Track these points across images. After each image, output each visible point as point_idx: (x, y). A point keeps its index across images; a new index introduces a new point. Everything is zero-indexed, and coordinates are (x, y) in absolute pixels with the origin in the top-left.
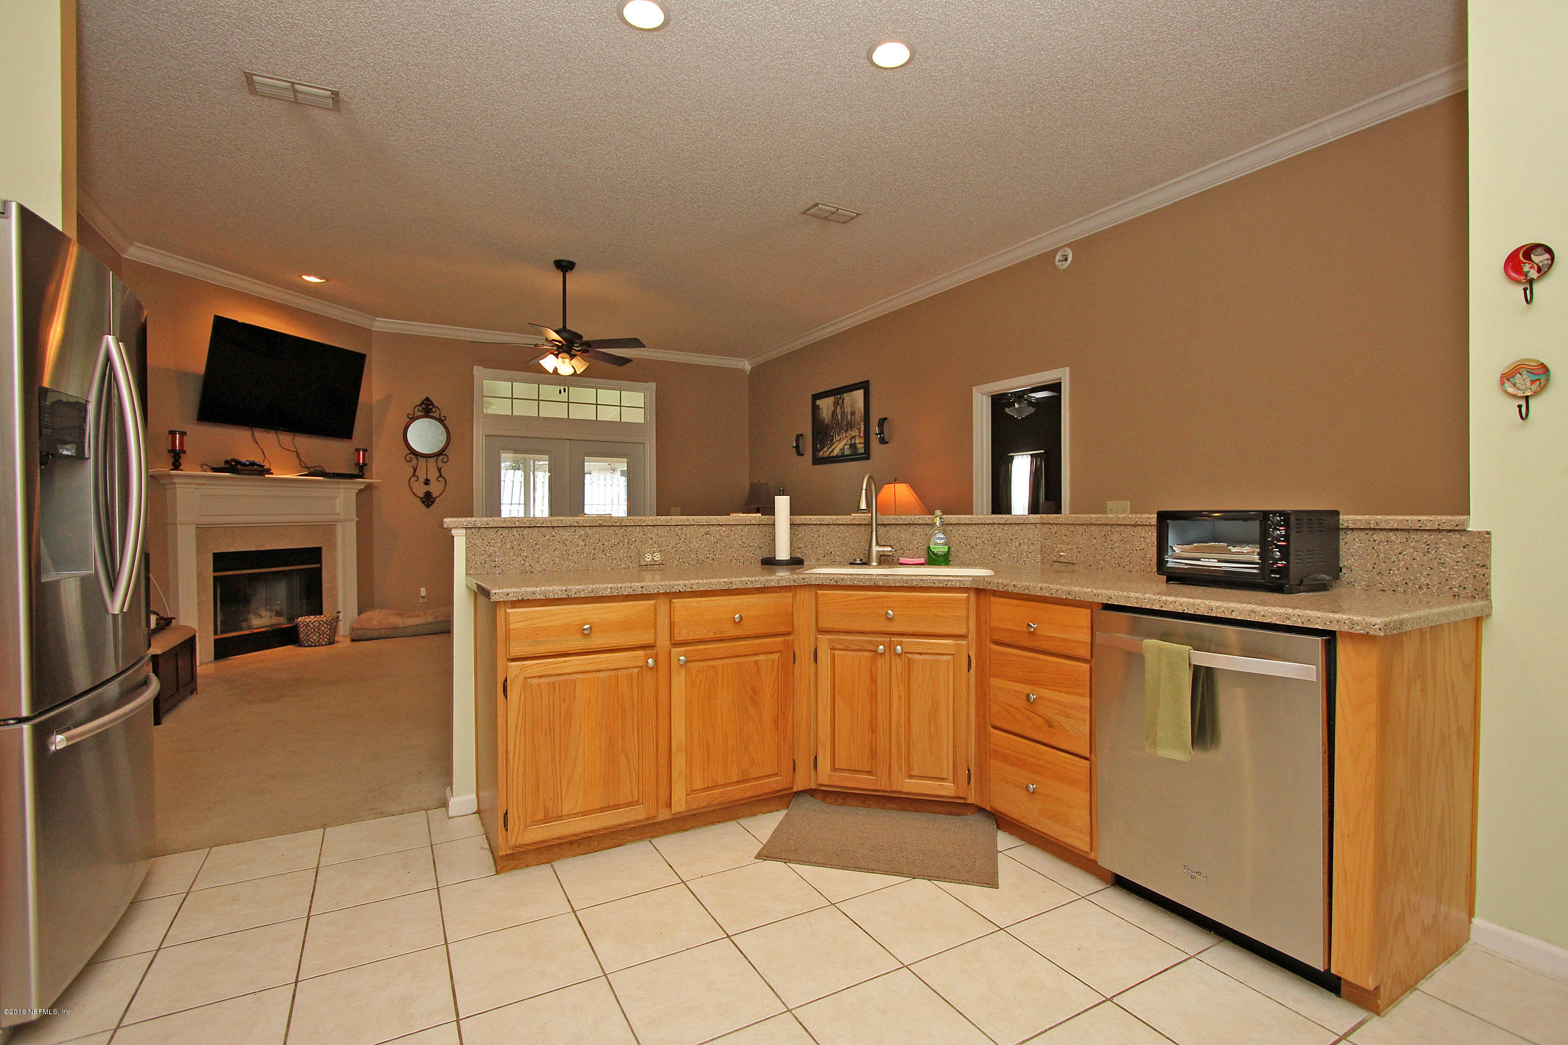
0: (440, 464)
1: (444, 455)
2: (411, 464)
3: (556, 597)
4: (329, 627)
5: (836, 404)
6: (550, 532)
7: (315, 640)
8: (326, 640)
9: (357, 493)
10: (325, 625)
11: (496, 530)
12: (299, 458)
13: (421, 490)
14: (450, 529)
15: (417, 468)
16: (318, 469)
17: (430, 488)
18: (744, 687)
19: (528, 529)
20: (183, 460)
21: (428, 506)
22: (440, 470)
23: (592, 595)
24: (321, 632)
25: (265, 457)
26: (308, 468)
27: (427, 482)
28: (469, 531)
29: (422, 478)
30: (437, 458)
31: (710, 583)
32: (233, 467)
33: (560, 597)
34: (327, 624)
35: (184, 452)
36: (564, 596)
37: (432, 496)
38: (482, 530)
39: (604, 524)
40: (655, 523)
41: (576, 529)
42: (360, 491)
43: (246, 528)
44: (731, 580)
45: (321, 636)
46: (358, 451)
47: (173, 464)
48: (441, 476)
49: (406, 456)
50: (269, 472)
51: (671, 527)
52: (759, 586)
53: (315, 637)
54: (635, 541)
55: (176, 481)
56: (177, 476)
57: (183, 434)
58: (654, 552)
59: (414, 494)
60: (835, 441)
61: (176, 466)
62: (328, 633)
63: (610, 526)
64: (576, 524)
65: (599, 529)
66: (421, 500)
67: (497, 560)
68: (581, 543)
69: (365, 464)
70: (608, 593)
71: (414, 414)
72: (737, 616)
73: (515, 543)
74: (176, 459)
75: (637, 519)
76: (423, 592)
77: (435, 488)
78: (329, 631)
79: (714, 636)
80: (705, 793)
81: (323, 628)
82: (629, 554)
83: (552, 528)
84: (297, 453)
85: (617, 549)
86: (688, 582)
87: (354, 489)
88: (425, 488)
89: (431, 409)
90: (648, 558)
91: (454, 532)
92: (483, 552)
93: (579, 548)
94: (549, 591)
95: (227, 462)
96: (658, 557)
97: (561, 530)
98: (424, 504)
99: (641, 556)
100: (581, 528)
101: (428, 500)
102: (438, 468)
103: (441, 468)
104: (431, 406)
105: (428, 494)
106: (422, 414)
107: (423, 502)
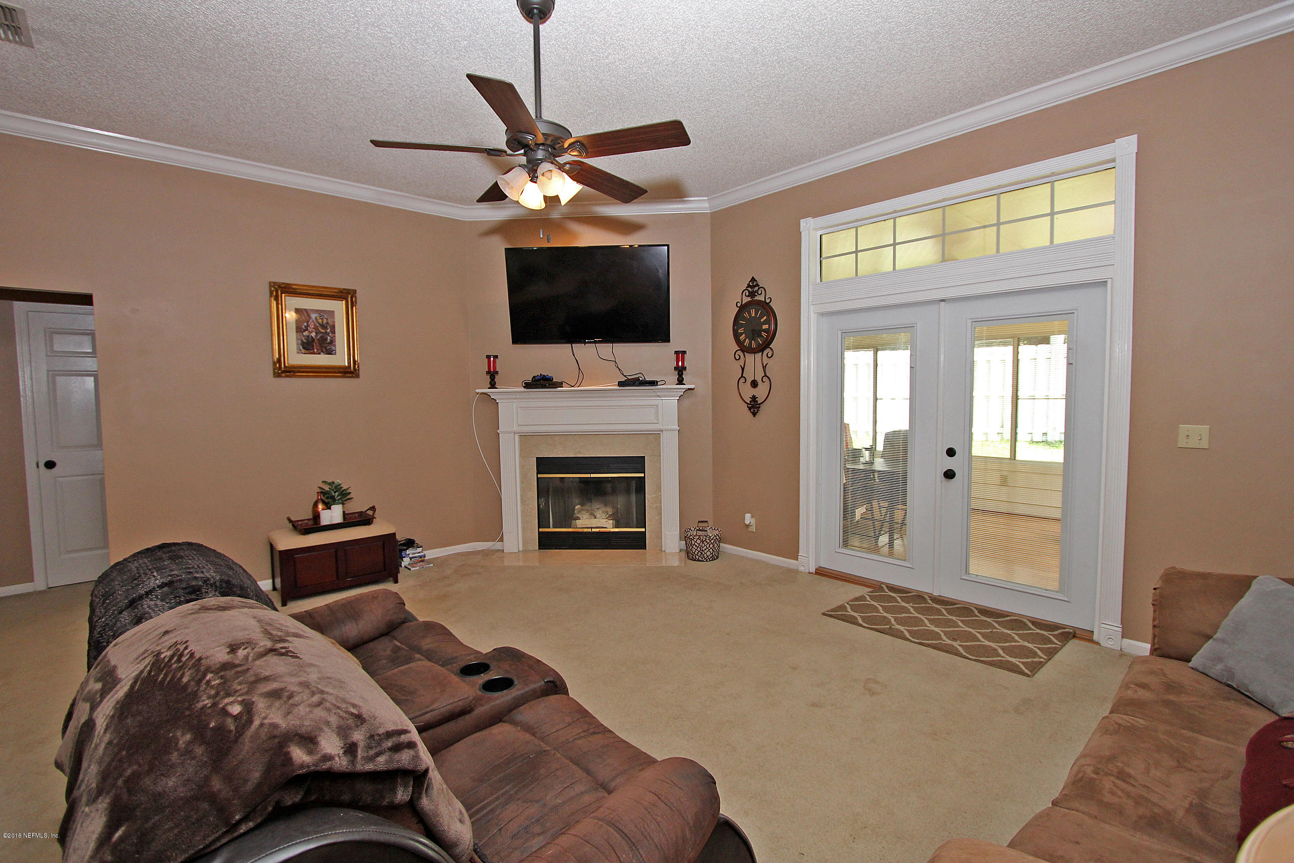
0: (766, 361)
1: (769, 348)
2: (740, 362)
9: (677, 400)
12: (617, 367)
13: (748, 392)
15: (745, 366)
16: (637, 377)
17: (756, 392)
21: (754, 414)
22: (765, 368)
27: (753, 384)
29: (750, 380)
30: (762, 353)
35: (497, 373)
37: (758, 402)
43: (566, 436)
46: (676, 353)
47: (490, 383)
48: (766, 376)
49: (736, 352)
56: (495, 393)
57: (497, 357)
59: (742, 398)
61: (493, 385)
66: (748, 407)
69: (684, 368)
71: (742, 301)
74: (492, 378)
76: (748, 518)
77: (761, 392)
84: (615, 362)
88: (752, 392)
89: (757, 291)
98: (751, 412)
101: (754, 406)
102: (763, 365)
103: (766, 365)
104: (756, 288)
105: (754, 398)
106: (749, 299)
107: (750, 409)
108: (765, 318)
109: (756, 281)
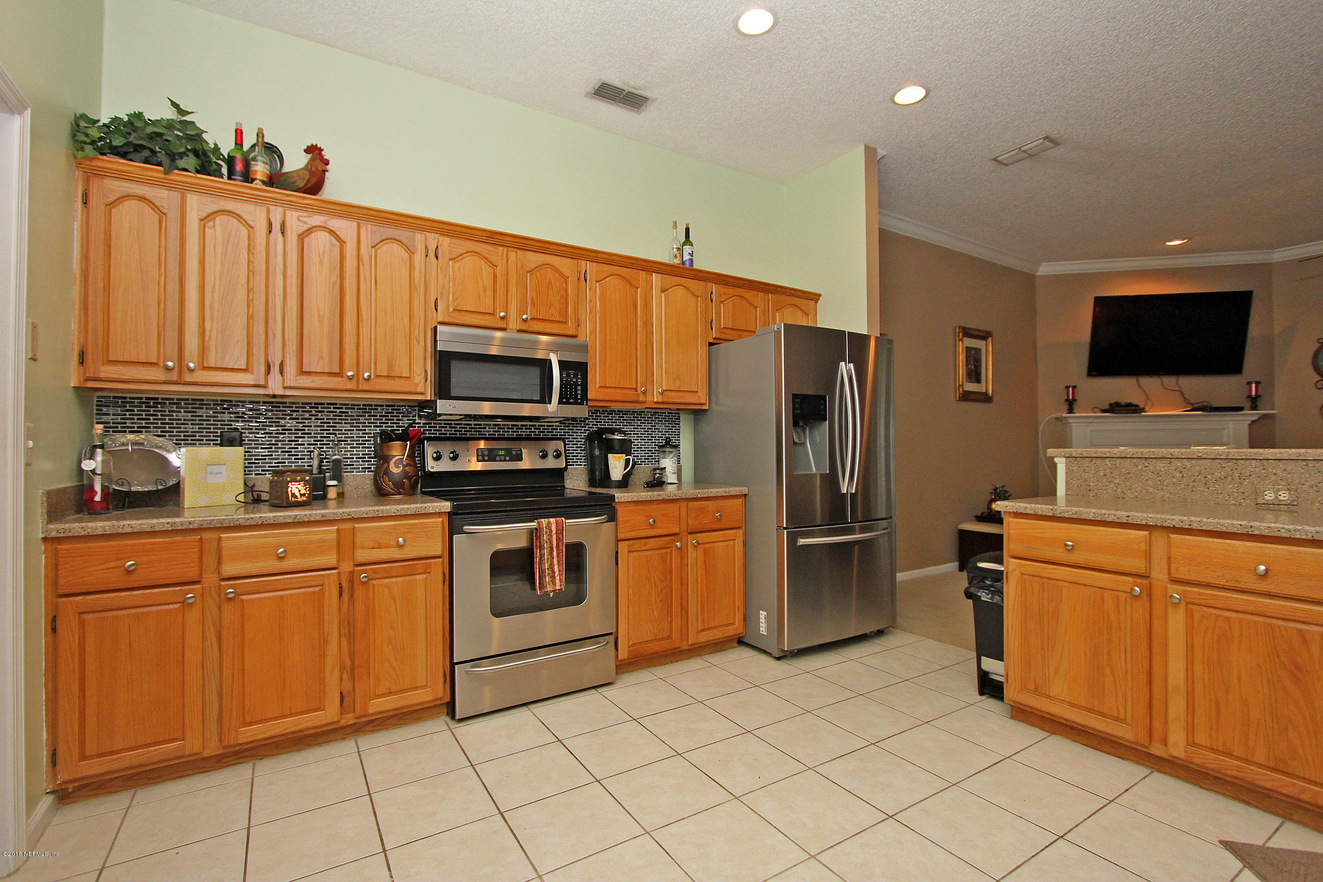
3: (1044, 514)
6: (1142, 462)
9: (1249, 424)
11: (1090, 459)
12: (1185, 397)
14: (1053, 458)
16: (1204, 404)
18: (1278, 656)
19: (1120, 460)
20: (1075, 406)
23: (1076, 516)
25: (1148, 398)
26: (1192, 404)
28: (1069, 460)
31: (1218, 524)
32: (1116, 408)
33: (1047, 514)
35: (1077, 401)
36: (1050, 514)
38: (1078, 459)
39: (1205, 456)
40: (1278, 457)
41: (1172, 460)
42: (1253, 422)
44: (1252, 524)
46: (1250, 383)
47: (1068, 409)
49: (1317, 382)
50: (1143, 410)
51: (1309, 462)
52: (1303, 537)
54: (1250, 476)
55: (1070, 421)
56: (1069, 417)
57: (1074, 387)
58: (1278, 490)
61: (1071, 411)
63: (1214, 459)
64: (1170, 456)
65: (1201, 462)
67: (1091, 484)
68: (1178, 475)
69: (1258, 396)
70: (1091, 517)
72: (1262, 568)
73: (1108, 471)
74: (1071, 406)
75: (1250, 452)
79: (1226, 584)
80: (1214, 755)
82: (1242, 490)
83: (1144, 460)
84: (1181, 392)
85: (1224, 483)
86: (1186, 518)
87: (1247, 420)
90: (1269, 496)
91: (1056, 460)
92: (1079, 478)
93: (1174, 480)
94: (1037, 508)
95: (1111, 405)
96: (1284, 496)
97: (1154, 461)
99: (1257, 493)
100: (1178, 460)
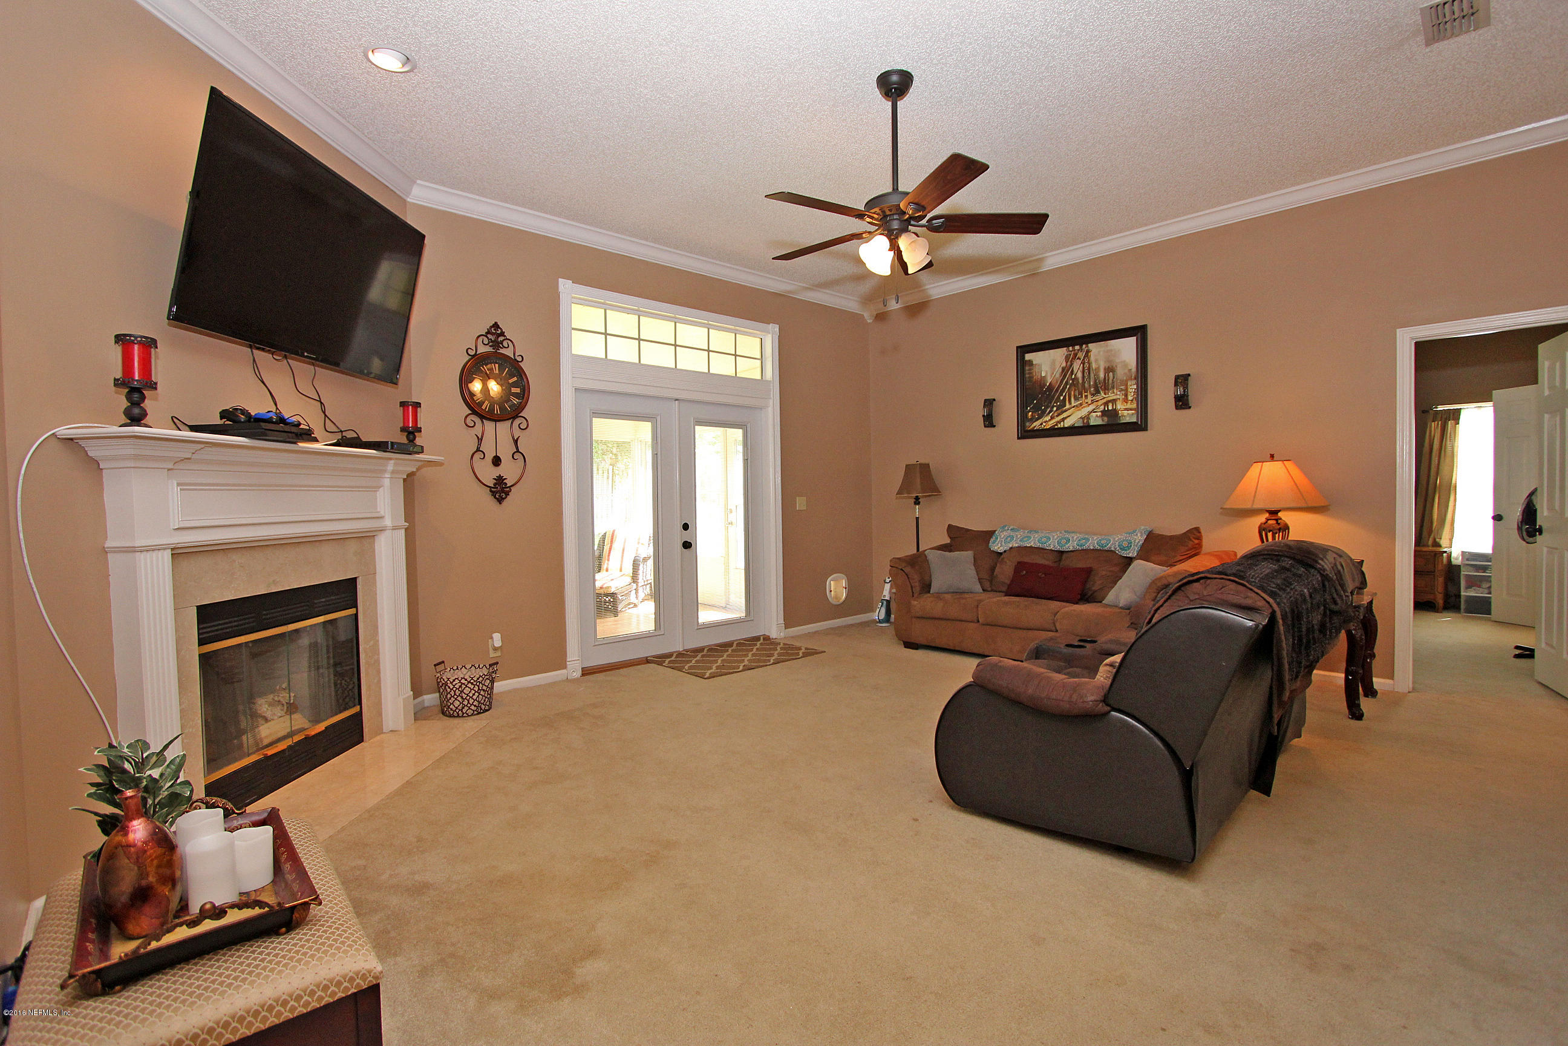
0: (517, 433)
1: (521, 416)
2: (474, 431)
4: (476, 689)
5: (1070, 359)
7: (457, 708)
8: (473, 707)
9: (404, 479)
10: (470, 685)
12: (324, 413)
13: (489, 474)
15: (482, 436)
16: (352, 433)
17: (503, 471)
20: (148, 402)
21: (500, 500)
22: (516, 442)
24: (465, 696)
25: (277, 407)
26: (337, 433)
27: (497, 461)
29: (490, 456)
30: (511, 422)
34: (472, 684)
35: (153, 387)
37: (506, 484)
42: (409, 474)
45: (466, 702)
46: (405, 404)
47: (127, 413)
48: (518, 451)
49: (466, 417)
50: (308, 436)
53: (457, 703)
57: (150, 344)
59: (479, 480)
60: (1068, 406)
61: (135, 417)
62: (475, 697)
66: (491, 491)
69: (415, 429)
71: (477, 349)
74: (135, 399)
76: (497, 639)
77: (509, 470)
78: (477, 694)
81: (467, 691)
84: (321, 403)
87: (400, 471)
88: (496, 472)
89: (502, 343)
95: (224, 414)
98: (495, 497)
101: (500, 490)
102: (513, 438)
103: (518, 439)
104: (501, 338)
105: (500, 480)
106: (488, 349)
107: (493, 493)
108: (515, 379)
109: (500, 329)
